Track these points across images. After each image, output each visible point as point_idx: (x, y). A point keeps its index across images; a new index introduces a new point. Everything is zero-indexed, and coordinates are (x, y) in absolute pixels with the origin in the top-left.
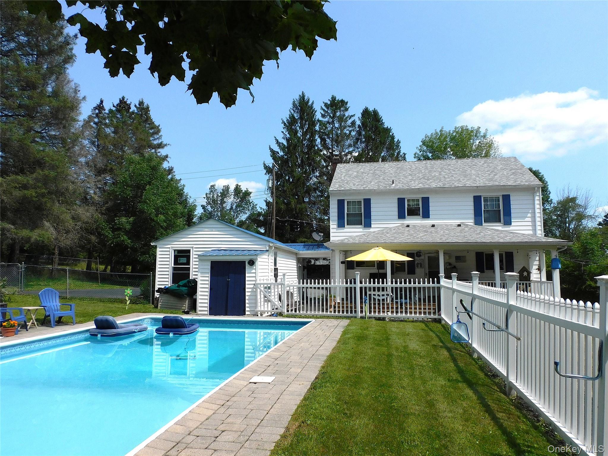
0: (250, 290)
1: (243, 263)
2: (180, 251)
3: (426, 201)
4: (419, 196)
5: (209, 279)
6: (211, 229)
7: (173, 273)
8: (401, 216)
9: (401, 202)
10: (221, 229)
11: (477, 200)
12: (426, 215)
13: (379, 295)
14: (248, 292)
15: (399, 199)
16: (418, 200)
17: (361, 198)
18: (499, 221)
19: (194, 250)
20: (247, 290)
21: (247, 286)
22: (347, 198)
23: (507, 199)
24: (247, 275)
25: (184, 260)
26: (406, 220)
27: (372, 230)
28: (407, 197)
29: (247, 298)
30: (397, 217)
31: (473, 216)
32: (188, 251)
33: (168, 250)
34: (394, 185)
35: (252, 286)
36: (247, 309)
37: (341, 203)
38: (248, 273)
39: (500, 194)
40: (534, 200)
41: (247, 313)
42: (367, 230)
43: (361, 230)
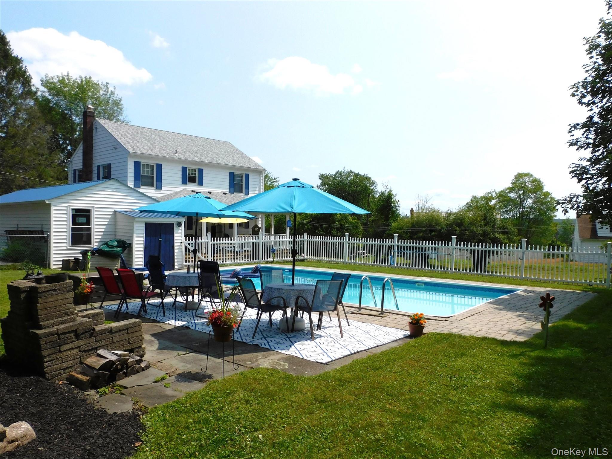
0: (178, 247)
1: (173, 224)
2: (77, 211)
3: (201, 171)
4: (197, 167)
5: (143, 239)
6: (112, 189)
7: (72, 234)
8: (184, 182)
9: (184, 169)
10: (119, 190)
11: (231, 175)
12: (201, 184)
13: (228, 247)
14: (176, 249)
15: (183, 168)
16: (195, 171)
17: (154, 162)
18: (242, 192)
19: (96, 209)
20: (175, 248)
21: (175, 244)
22: (143, 161)
23: (247, 176)
24: (175, 235)
25: (83, 220)
26: (187, 185)
27: (162, 192)
28: (189, 166)
29: (175, 254)
30: (181, 183)
31: (228, 187)
32: (89, 211)
33: (65, 208)
34: (176, 155)
35: (179, 244)
36: (176, 264)
37: (137, 165)
38: (176, 233)
39: (243, 173)
40: (260, 179)
41: (176, 267)
42: (158, 191)
43: (153, 191)
